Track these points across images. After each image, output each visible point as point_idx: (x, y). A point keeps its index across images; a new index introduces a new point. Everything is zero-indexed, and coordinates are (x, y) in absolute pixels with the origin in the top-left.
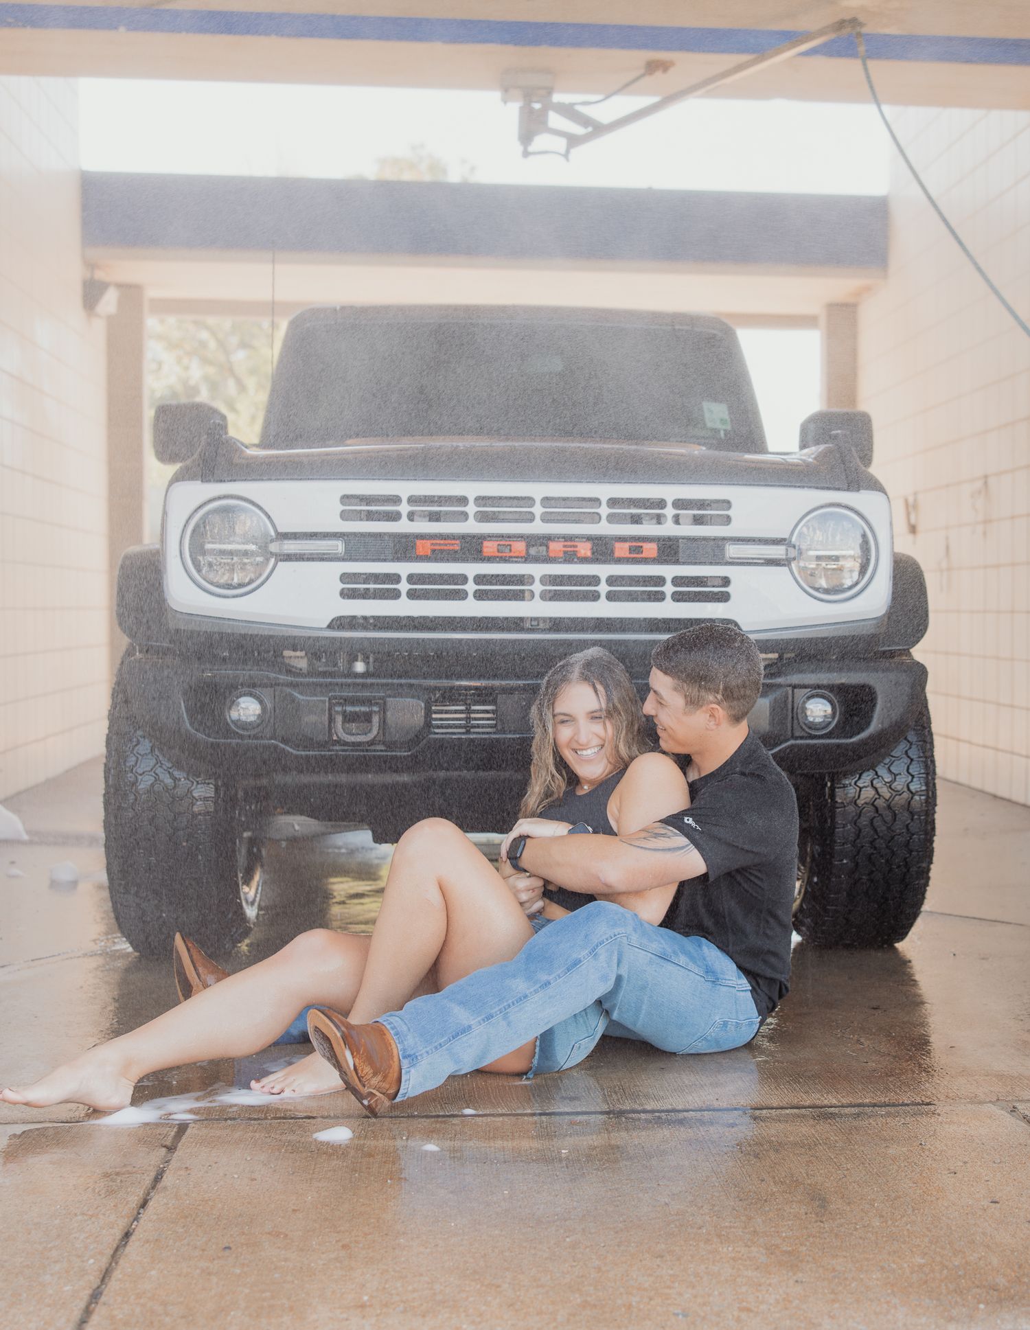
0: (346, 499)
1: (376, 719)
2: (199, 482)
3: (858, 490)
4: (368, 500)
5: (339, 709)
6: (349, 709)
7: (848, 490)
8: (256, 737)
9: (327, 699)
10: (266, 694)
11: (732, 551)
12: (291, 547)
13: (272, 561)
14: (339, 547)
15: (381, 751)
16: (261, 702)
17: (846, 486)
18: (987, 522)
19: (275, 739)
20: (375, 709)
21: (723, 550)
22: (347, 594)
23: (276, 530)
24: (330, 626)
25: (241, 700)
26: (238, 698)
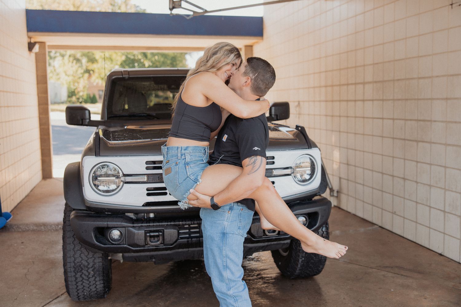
0: (147, 163)
1: (161, 238)
2: (94, 157)
3: (311, 148)
4: (154, 162)
5: (148, 234)
6: (152, 234)
7: (308, 148)
8: (118, 244)
9: (144, 231)
10: (123, 230)
11: (275, 172)
12: (129, 179)
13: (122, 183)
14: (145, 179)
15: (162, 246)
16: (121, 232)
17: (307, 147)
18: (299, 114)
19: (126, 245)
20: (161, 234)
21: (272, 172)
22: (148, 195)
23: (123, 173)
24: (143, 206)
25: (113, 231)
26: (112, 231)
